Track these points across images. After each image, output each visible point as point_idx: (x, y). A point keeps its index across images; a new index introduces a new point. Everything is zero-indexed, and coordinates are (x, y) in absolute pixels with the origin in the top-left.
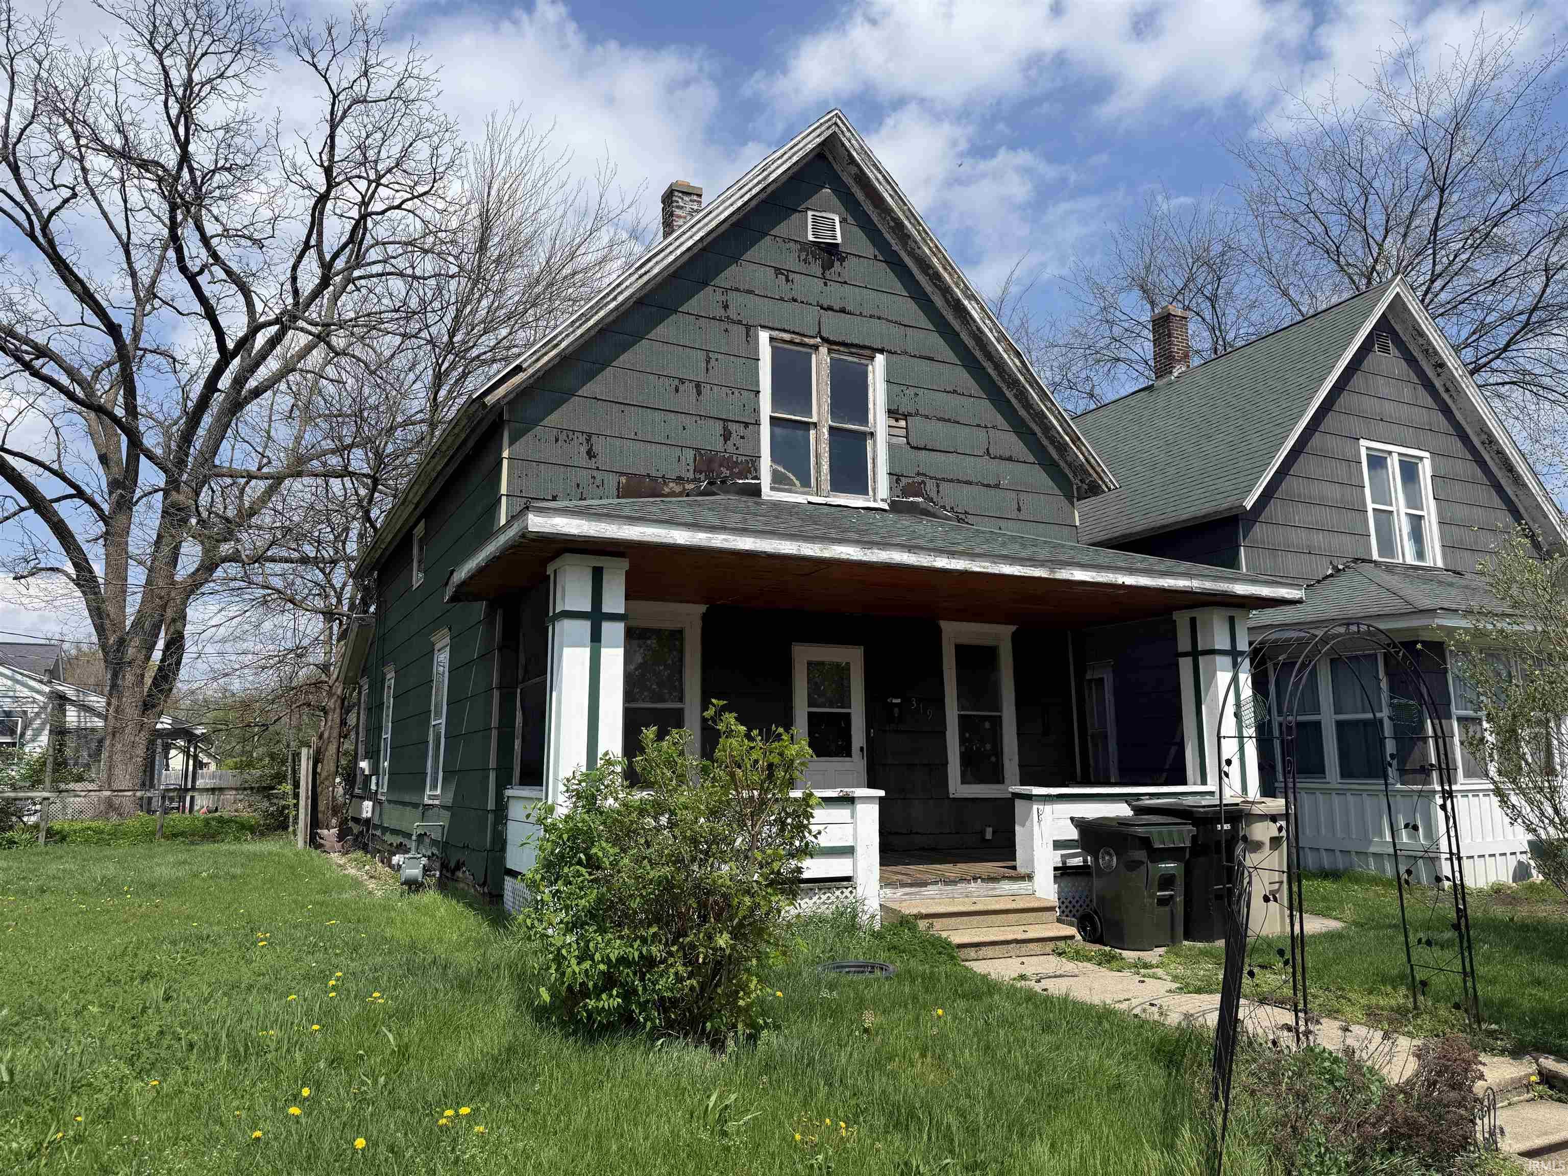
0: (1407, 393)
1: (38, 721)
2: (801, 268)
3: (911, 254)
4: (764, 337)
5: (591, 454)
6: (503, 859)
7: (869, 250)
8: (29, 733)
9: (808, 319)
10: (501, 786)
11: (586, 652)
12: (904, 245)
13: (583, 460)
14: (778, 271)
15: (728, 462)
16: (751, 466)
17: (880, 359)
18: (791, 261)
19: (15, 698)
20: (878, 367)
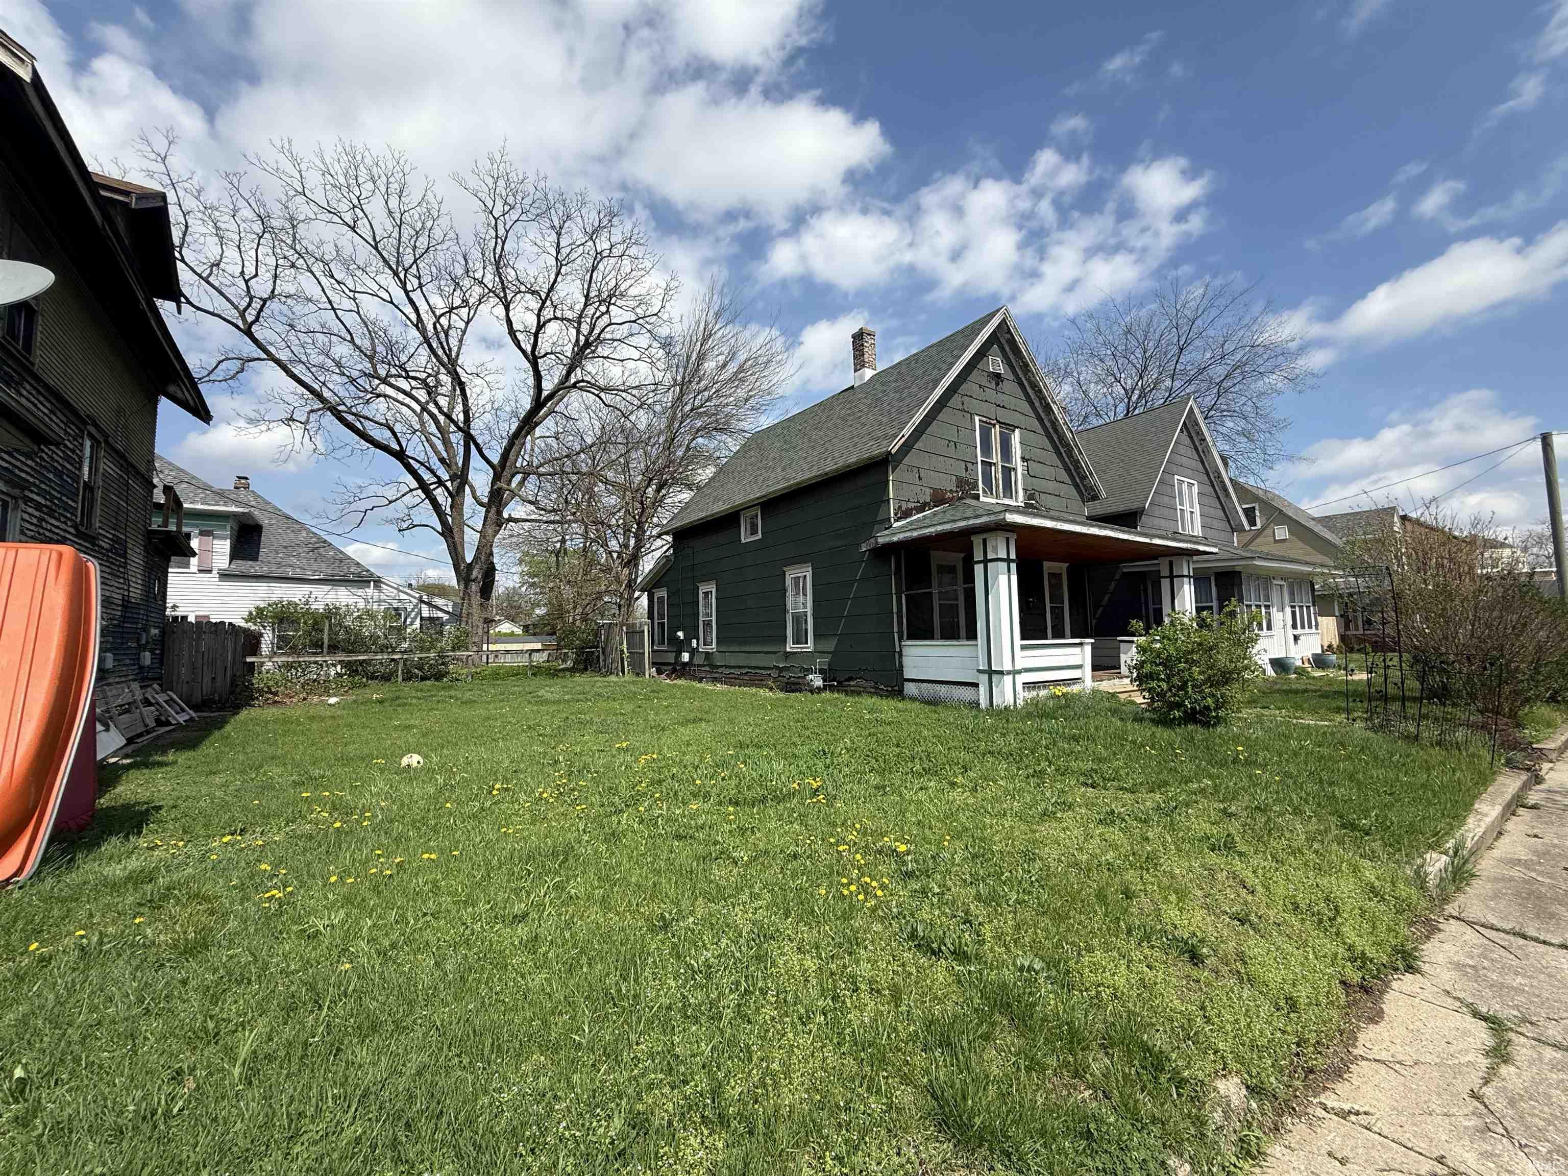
0: (1189, 450)
1: (413, 613)
2: (988, 385)
3: (1028, 380)
4: (977, 418)
5: (920, 479)
6: (902, 674)
7: (1011, 377)
8: (409, 620)
9: (991, 410)
10: (900, 640)
11: (1006, 576)
12: (1025, 375)
13: (917, 481)
14: (980, 386)
15: (967, 482)
16: (975, 486)
17: (1017, 431)
18: (984, 382)
19: (400, 601)
20: (1016, 437)
